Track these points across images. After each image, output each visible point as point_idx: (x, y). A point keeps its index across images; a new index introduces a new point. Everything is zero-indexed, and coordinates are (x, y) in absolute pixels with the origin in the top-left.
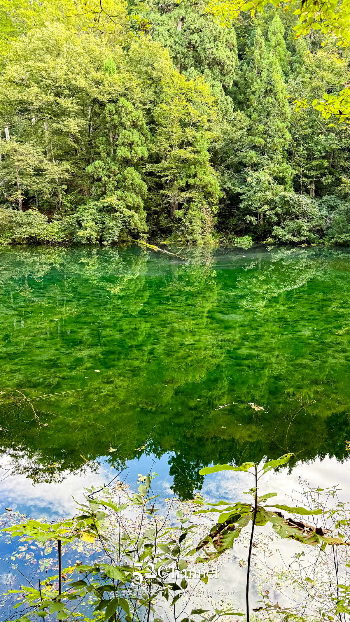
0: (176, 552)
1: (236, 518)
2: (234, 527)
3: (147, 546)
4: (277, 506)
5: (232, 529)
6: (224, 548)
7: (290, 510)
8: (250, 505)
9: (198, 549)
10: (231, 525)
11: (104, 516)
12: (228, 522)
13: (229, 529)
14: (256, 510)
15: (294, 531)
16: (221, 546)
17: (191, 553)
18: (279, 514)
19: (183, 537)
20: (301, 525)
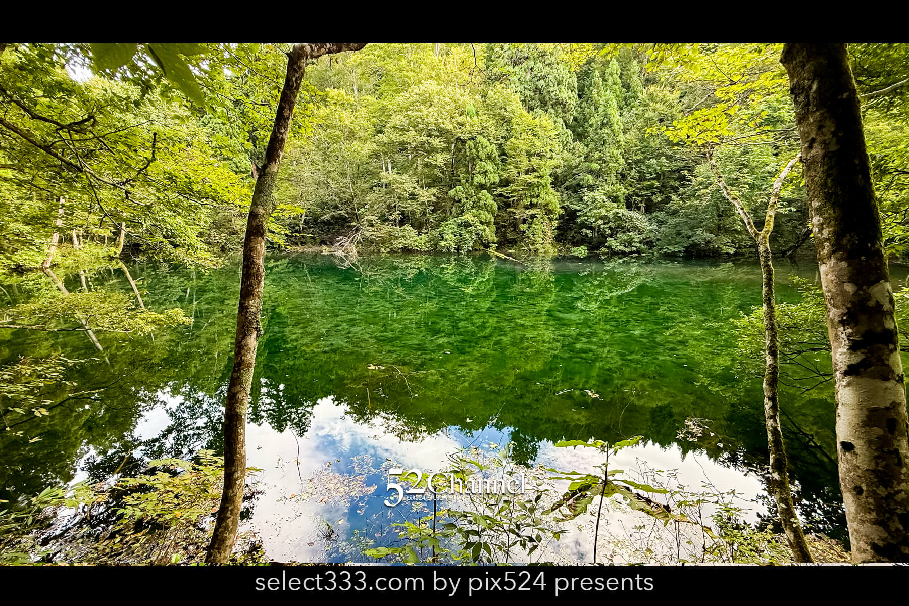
0: (532, 510)
1: (587, 487)
2: (586, 494)
3: (506, 502)
4: (624, 481)
5: (585, 496)
6: (577, 512)
7: (637, 487)
8: (600, 478)
9: (553, 510)
10: (583, 493)
11: (472, 473)
12: (580, 490)
13: (581, 495)
14: (606, 483)
15: (643, 505)
16: (575, 510)
17: (546, 513)
18: (628, 489)
19: (538, 498)
20: (649, 501)
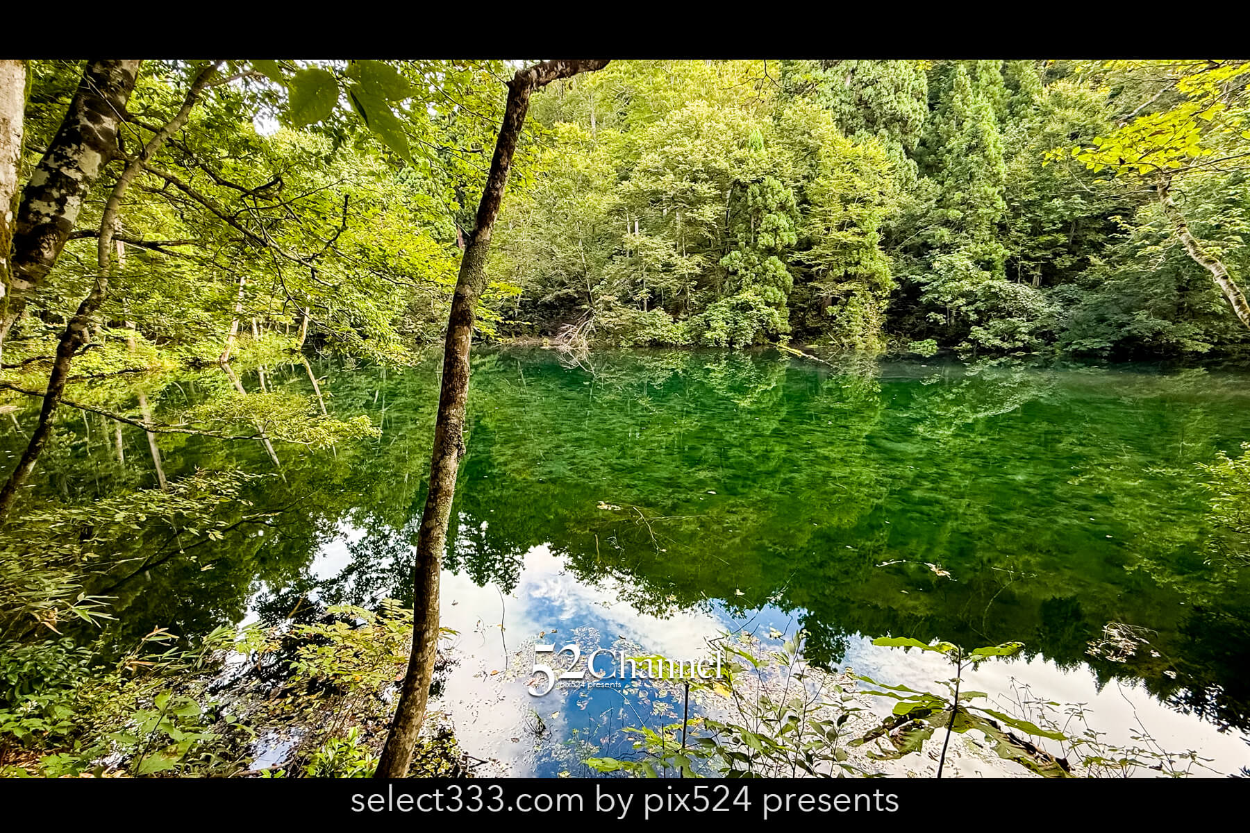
0: (833, 736)
1: (925, 713)
2: (921, 723)
3: (791, 718)
4: (988, 711)
5: (920, 726)
6: (907, 748)
7: (1010, 722)
8: (947, 701)
9: (866, 740)
10: (918, 721)
11: (741, 669)
12: (912, 716)
13: (914, 724)
14: (956, 710)
15: (1021, 753)
16: (903, 745)
17: (854, 743)
18: (994, 724)
19: (842, 720)
20: (1030, 748)
